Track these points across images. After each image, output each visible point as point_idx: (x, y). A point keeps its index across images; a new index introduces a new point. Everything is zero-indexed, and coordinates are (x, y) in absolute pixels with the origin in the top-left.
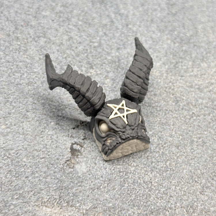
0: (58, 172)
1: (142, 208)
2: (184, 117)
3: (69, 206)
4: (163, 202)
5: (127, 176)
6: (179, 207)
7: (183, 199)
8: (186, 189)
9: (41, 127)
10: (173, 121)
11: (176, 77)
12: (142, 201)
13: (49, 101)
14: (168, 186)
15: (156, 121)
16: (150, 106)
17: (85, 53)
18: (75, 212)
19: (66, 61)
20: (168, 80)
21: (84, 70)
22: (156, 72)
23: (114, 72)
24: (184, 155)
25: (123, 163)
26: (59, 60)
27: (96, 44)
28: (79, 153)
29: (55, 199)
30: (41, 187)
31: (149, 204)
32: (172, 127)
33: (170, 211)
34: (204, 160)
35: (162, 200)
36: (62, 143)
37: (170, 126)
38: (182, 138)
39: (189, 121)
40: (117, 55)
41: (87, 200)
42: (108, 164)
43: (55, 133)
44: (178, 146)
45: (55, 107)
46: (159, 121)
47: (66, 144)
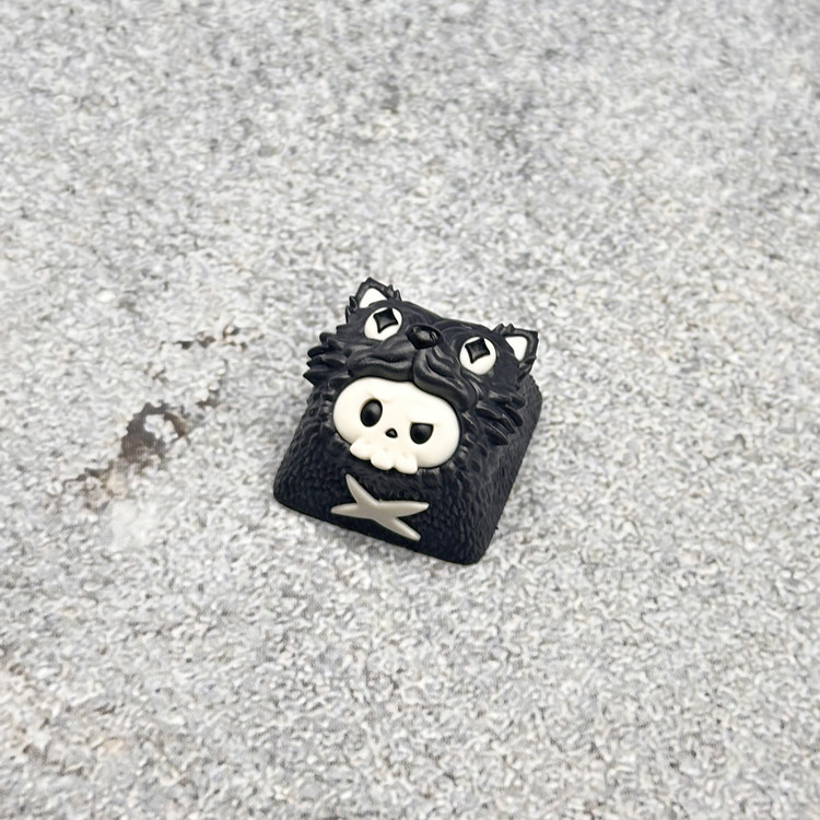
0: (28, 506)
1: (300, 782)
2: (690, 442)
3: (4, 664)
4: (404, 789)
5: (311, 620)
7: (496, 808)
8: (532, 764)
9: (51, 300)
10: (628, 446)
11: (746, 252)
12: (316, 754)
13: (138, 198)
14: (460, 725)
15: (553, 423)
16: (564, 349)
17: (396, 34)
18: (18, 699)
19: (294, 48)
20: (705, 254)
21: (350, 108)
22: (666, 203)
23: (477, 152)
24: (600, 615)
25: (320, 557)
26: (265, 36)
28: (155, 457)
31: (336, 776)
32: (613, 469)
34: (675, 667)
35: (403, 780)
36: (104, 392)
37: (603, 465)
38: (630, 534)
39: (700, 469)
40: (529, 78)
41: (89, 666)
42: (253, 544)
43: (96, 340)
44: (597, 565)
45: (148, 232)
46: (568, 425)
47: (119, 402)
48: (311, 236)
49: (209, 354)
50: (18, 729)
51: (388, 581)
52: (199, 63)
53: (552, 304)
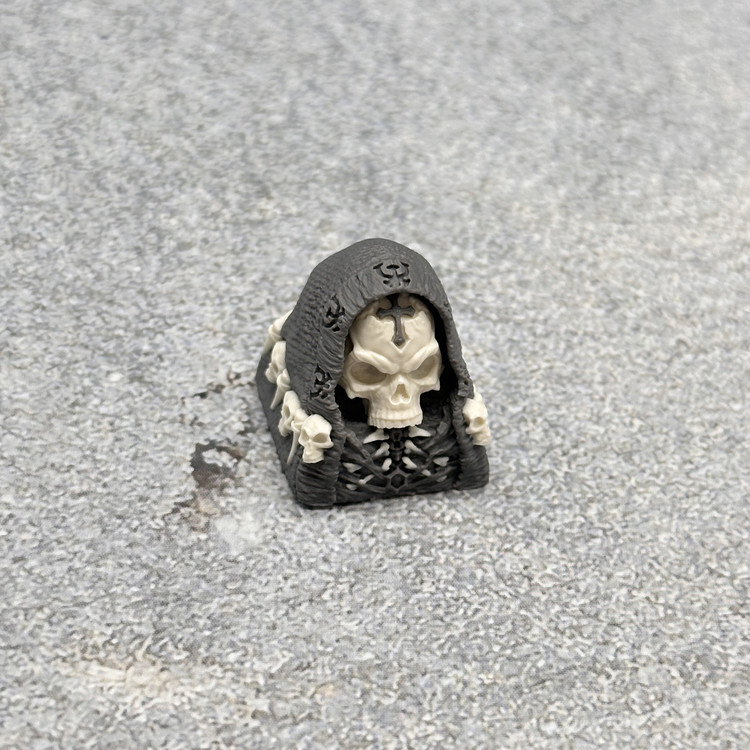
0: (143, 543)
1: (497, 667)
2: (645, 354)
3: (195, 661)
4: (584, 645)
5: (431, 555)
6: (649, 659)
7: (664, 634)
8: (672, 596)
9: (71, 389)
10: (600, 370)
11: (602, 225)
12: (497, 643)
13: (99, 302)
14: (598, 588)
15: (533, 371)
16: (507, 321)
17: (237, 146)
18: (224, 682)
19: (163, 171)
20: (572, 233)
21: (232, 202)
23: (353, 209)
24: (655, 484)
25: (410, 512)
26: (133, 168)
27: (277, 119)
28: (227, 480)
29: (139, 636)
30: (79, 593)
31: (524, 653)
32: (600, 389)
34: (737, 500)
35: (579, 639)
36: (156, 445)
37: (590, 387)
38: (641, 426)
40: (361, 153)
41: (268, 641)
42: (348, 517)
43: (126, 410)
44: (630, 452)
45: (122, 323)
46: (545, 369)
47: (172, 449)
48: (257, 296)
49: (226, 397)
53: (478, 295)
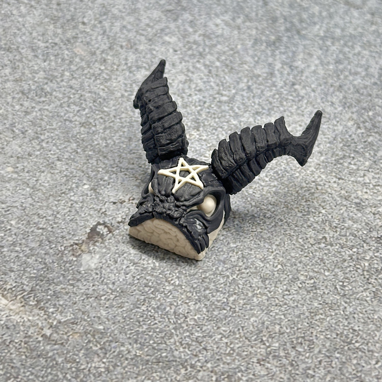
1: (146, 350)
2: (305, 238)
3: (37, 306)
4: (187, 353)
5: (155, 295)
6: (208, 369)
7: (222, 360)
8: (237, 346)
9: (66, 187)
10: (281, 239)
11: (329, 177)
12: (153, 340)
13: (101, 155)
14: (210, 331)
15: (253, 231)
16: (258, 207)
17: (200, 106)
18: (41, 319)
24: (267, 296)
27: (225, 99)
28: (100, 239)
29: (24, 290)
30: (14, 266)
31: (161, 348)
32: (274, 247)
33: (189, 369)
35: (187, 350)
36: (83, 218)
37: (271, 245)
38: (280, 269)
39: (308, 248)
40: (249, 120)
41: (69, 308)
42: (135, 269)
43: (81, 200)
44: (267, 279)
45: (103, 166)
46: (258, 232)
47: (88, 221)
49: (123, 206)
50: (40, 328)
51: (185, 282)
52: (127, 113)
53: (254, 193)
